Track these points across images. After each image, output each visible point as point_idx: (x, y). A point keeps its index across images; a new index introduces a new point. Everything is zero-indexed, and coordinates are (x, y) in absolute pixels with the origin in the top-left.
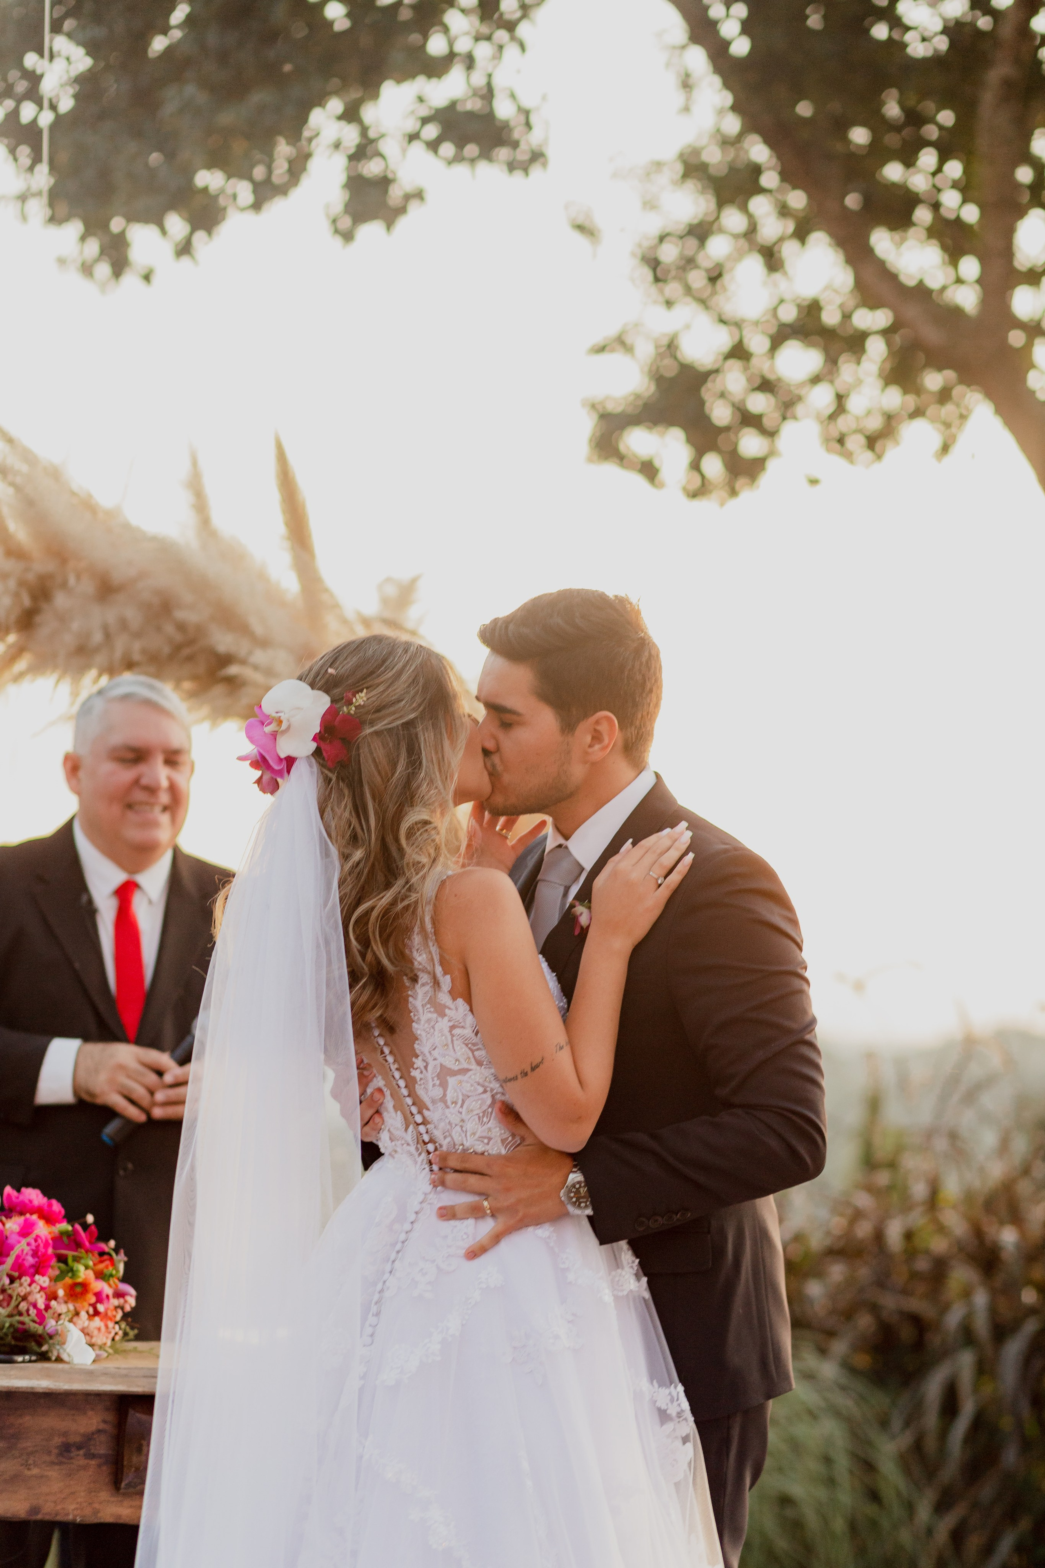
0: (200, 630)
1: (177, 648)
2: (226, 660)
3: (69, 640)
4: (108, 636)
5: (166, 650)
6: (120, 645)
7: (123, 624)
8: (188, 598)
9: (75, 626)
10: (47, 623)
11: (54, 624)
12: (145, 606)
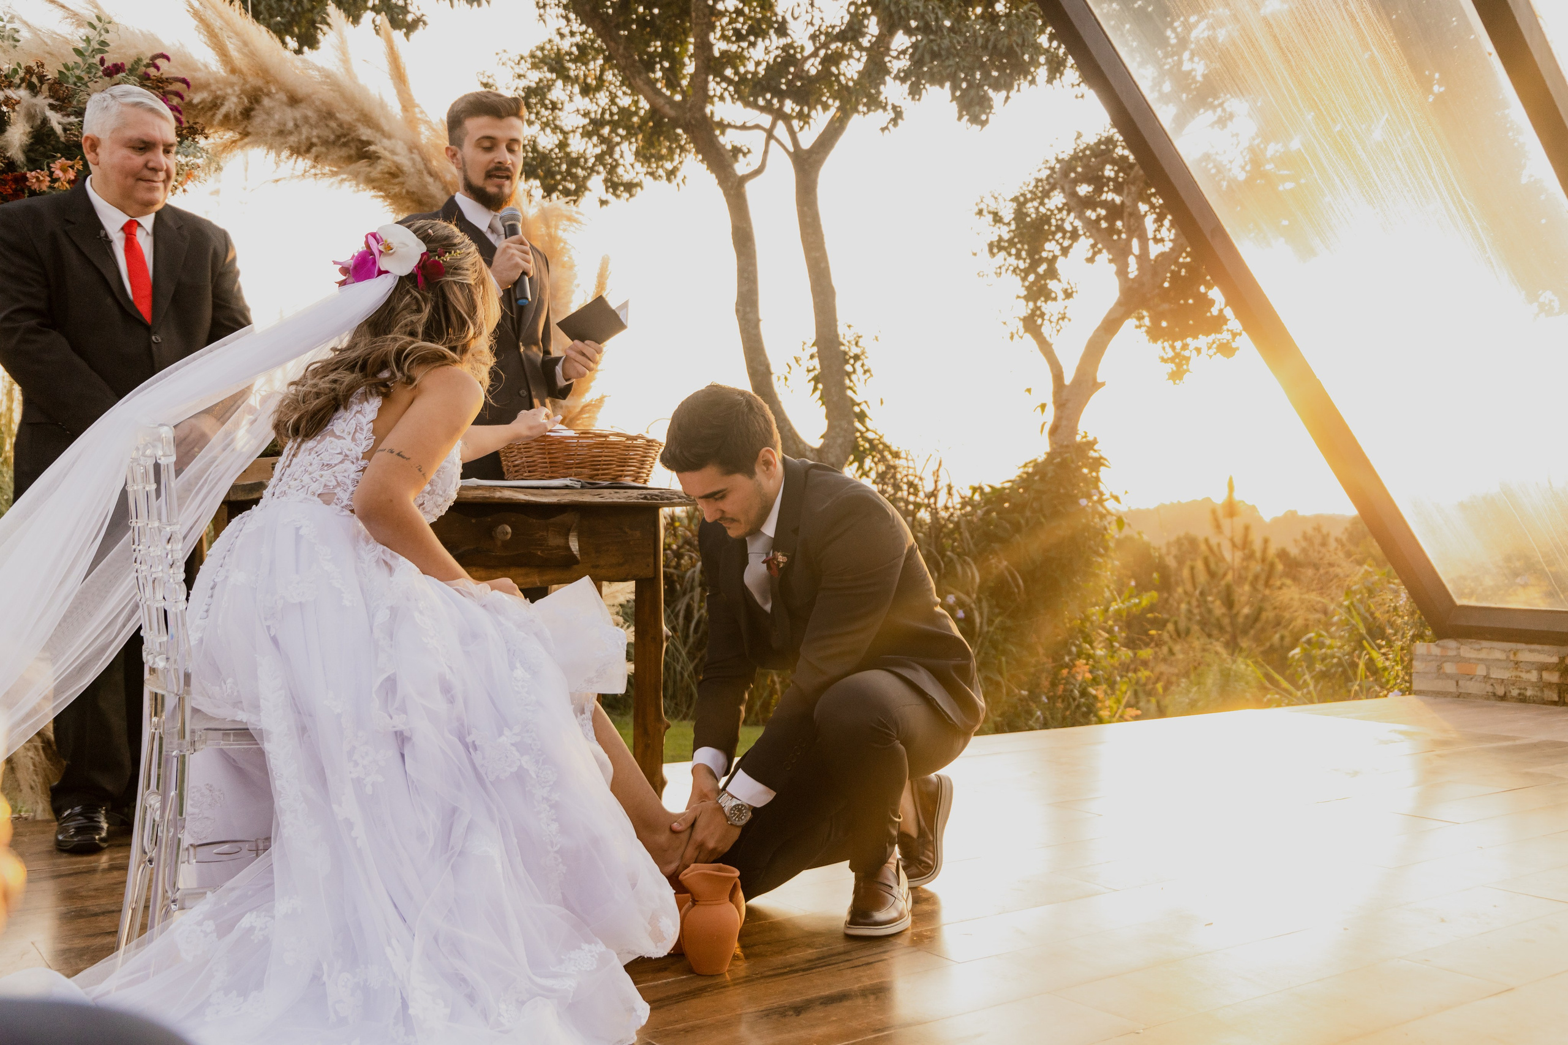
0: (351, 128)
1: (338, 137)
2: (367, 143)
3: (270, 127)
4: (296, 126)
5: (332, 137)
6: (305, 131)
7: (306, 119)
8: (343, 106)
9: (277, 117)
10: (259, 117)
11: (264, 117)
12: (318, 111)
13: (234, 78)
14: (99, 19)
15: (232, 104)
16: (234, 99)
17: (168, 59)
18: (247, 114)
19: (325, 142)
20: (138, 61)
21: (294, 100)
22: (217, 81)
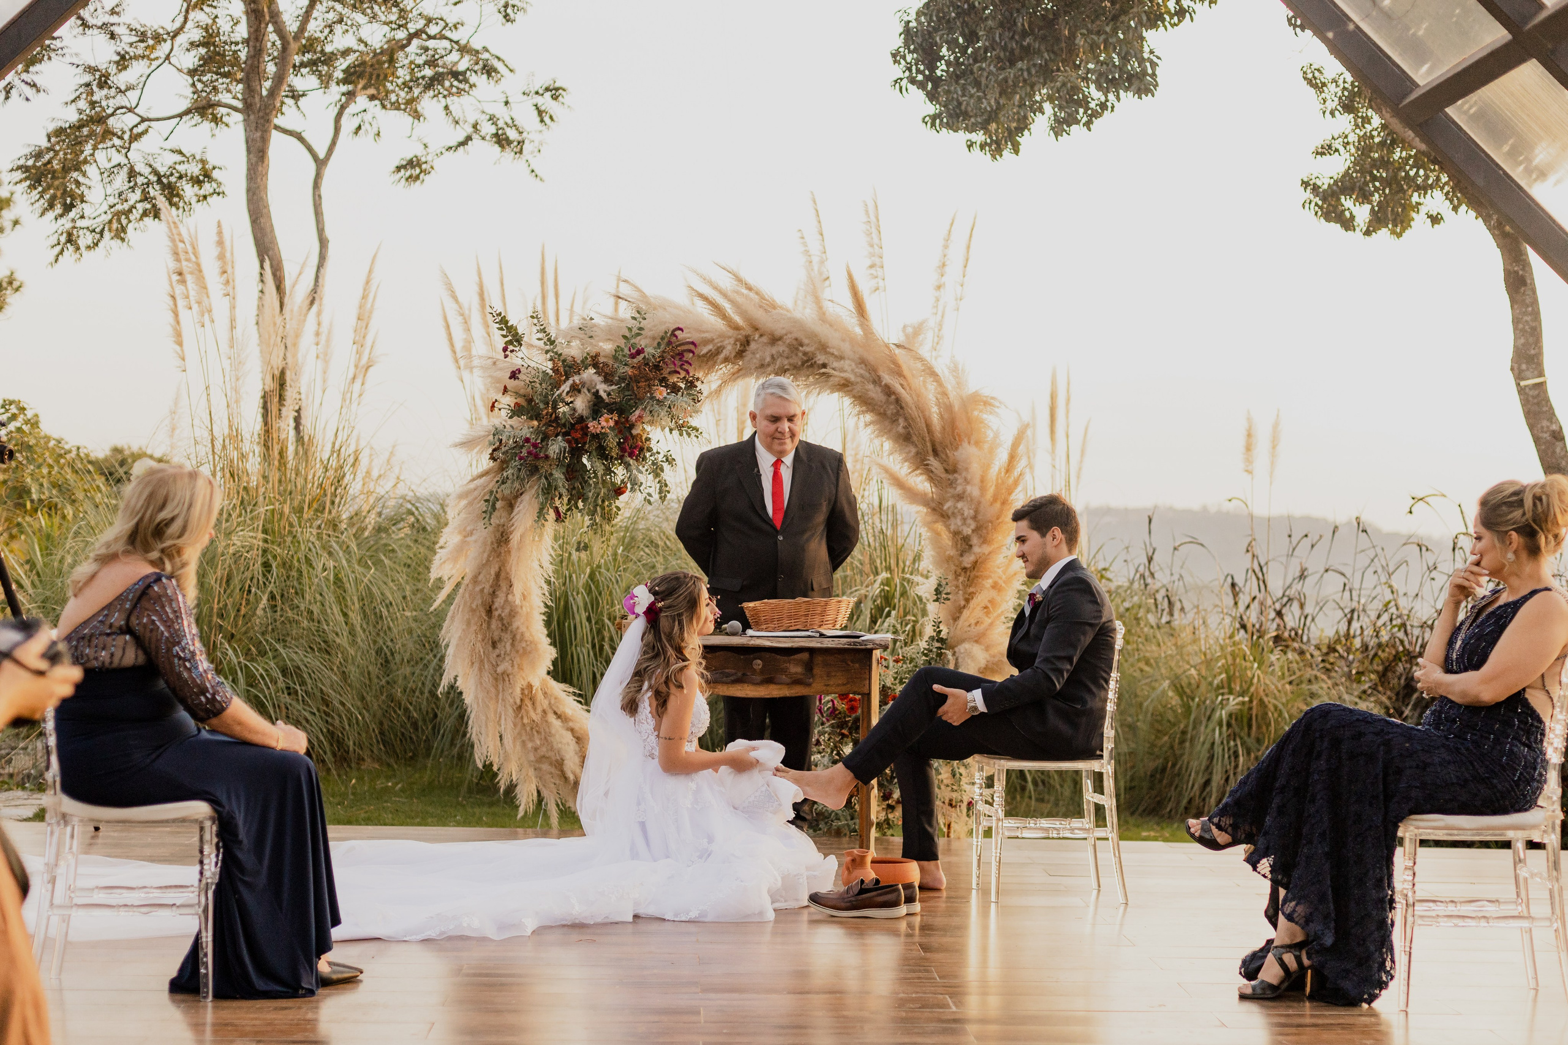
1: (804, 362)
2: (824, 366)
3: (756, 362)
4: (773, 359)
5: (799, 364)
6: (779, 363)
7: (781, 352)
8: (806, 341)
9: (758, 356)
10: (748, 355)
11: (750, 356)
12: (789, 346)
13: (731, 332)
14: (638, 312)
15: (729, 350)
16: (729, 347)
17: (682, 330)
18: (740, 354)
19: (795, 367)
20: (666, 333)
21: (774, 340)
22: (720, 336)
